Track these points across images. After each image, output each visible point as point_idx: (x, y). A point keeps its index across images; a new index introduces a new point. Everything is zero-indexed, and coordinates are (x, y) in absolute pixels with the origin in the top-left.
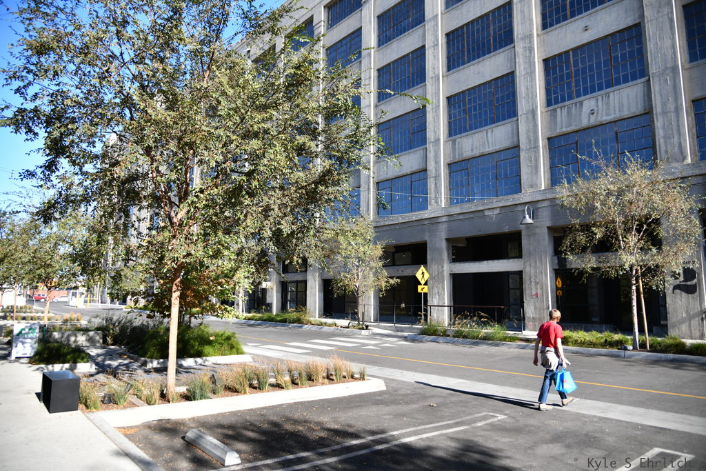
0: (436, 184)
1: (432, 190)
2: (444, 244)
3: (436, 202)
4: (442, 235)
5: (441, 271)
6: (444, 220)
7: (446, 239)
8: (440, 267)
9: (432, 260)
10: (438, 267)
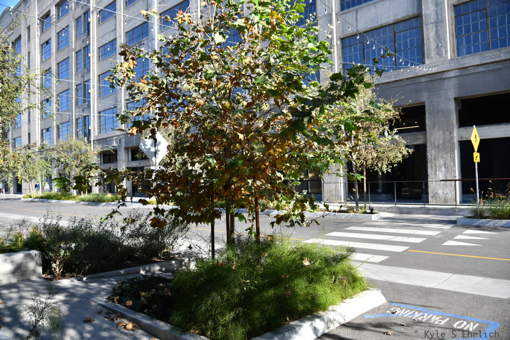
0: (437, 31)
1: (431, 39)
2: (452, 106)
3: (438, 54)
4: (449, 94)
5: (448, 138)
6: (453, 75)
7: (456, 99)
8: (447, 133)
9: (434, 125)
10: (444, 133)
